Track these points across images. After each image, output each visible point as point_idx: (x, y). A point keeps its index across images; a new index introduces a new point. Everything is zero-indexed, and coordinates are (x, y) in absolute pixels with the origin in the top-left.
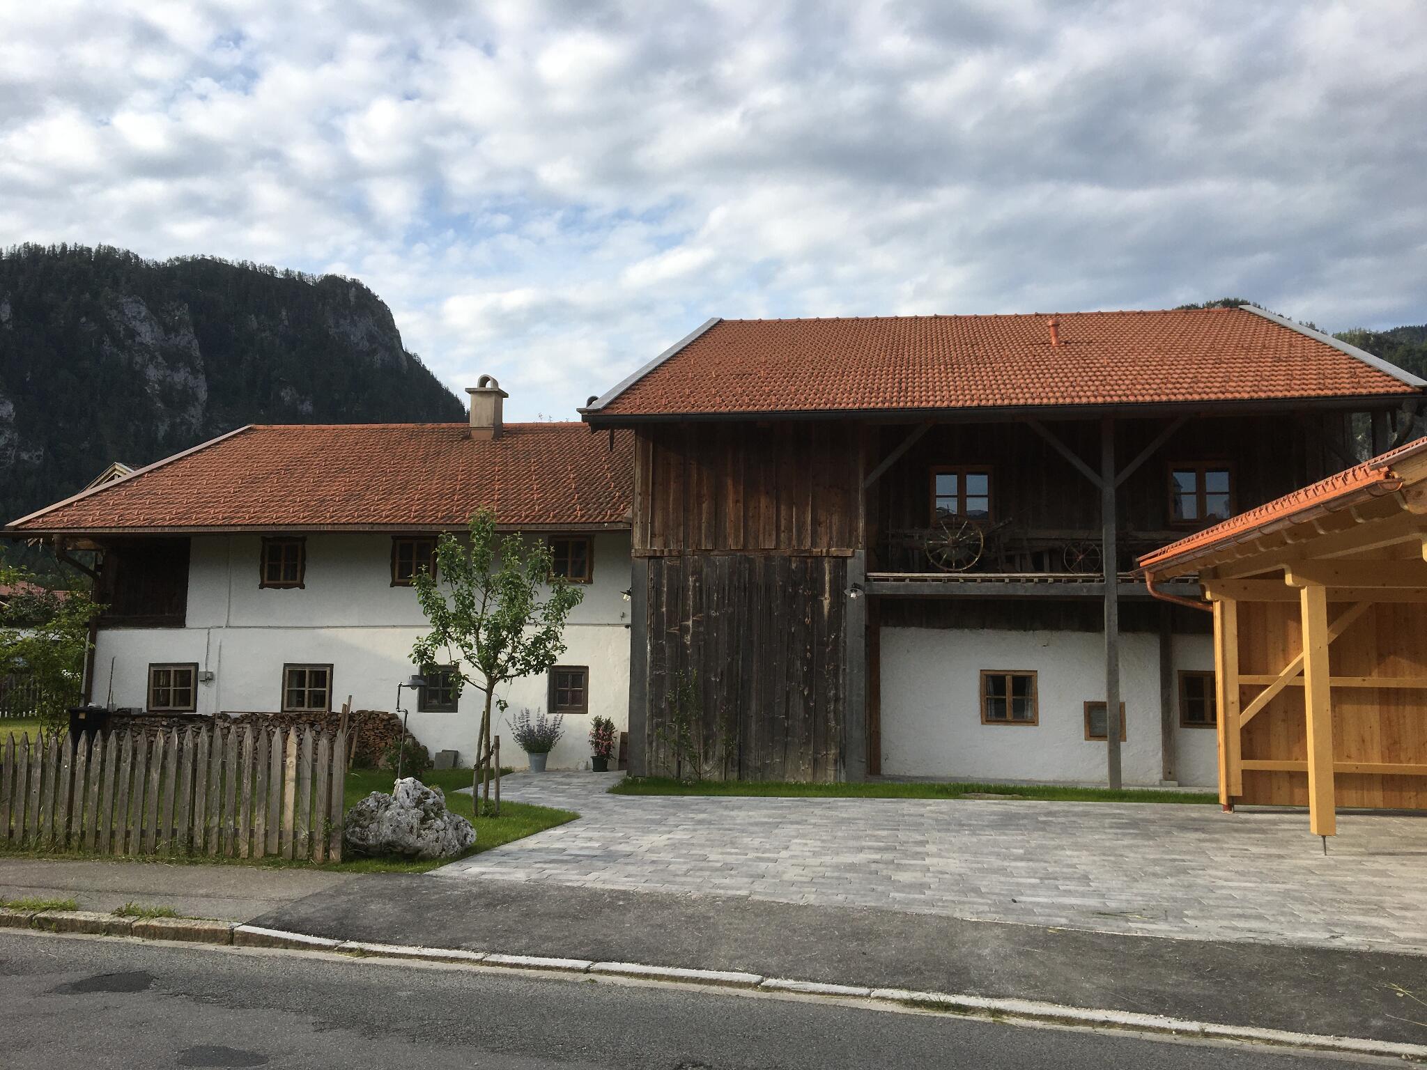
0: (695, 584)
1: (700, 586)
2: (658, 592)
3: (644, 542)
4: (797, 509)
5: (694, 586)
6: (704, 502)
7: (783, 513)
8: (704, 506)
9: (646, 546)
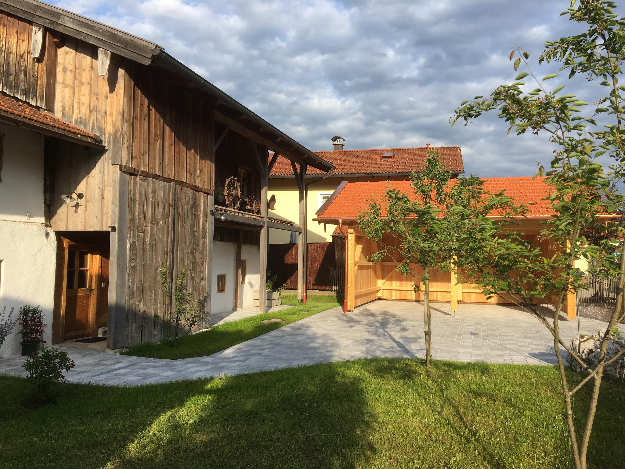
2: (134, 202)
3: (128, 160)
5: (152, 201)
6: (157, 140)
7: (188, 160)
8: (158, 144)
9: (129, 164)
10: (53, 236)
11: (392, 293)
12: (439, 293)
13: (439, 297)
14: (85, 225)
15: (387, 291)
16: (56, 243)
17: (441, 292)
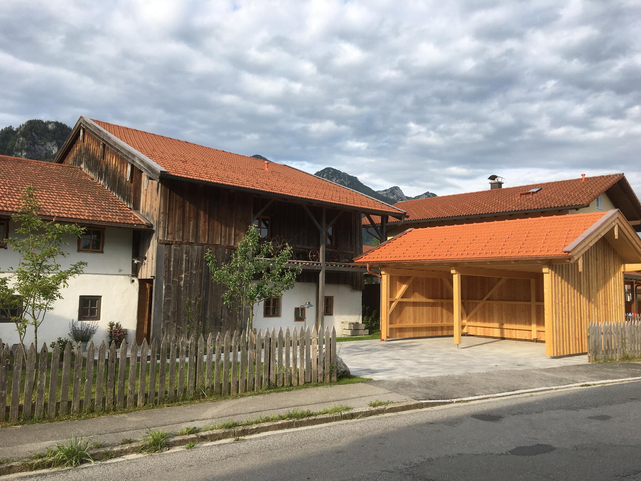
0: (186, 258)
1: (188, 259)
2: (169, 261)
3: (164, 236)
4: (229, 228)
5: (186, 259)
6: (191, 221)
7: (223, 229)
8: (192, 223)
9: (165, 238)
10: (136, 282)
11: (476, 329)
12: (518, 331)
13: (517, 335)
14: (147, 276)
15: (472, 327)
16: (138, 286)
17: (519, 330)
